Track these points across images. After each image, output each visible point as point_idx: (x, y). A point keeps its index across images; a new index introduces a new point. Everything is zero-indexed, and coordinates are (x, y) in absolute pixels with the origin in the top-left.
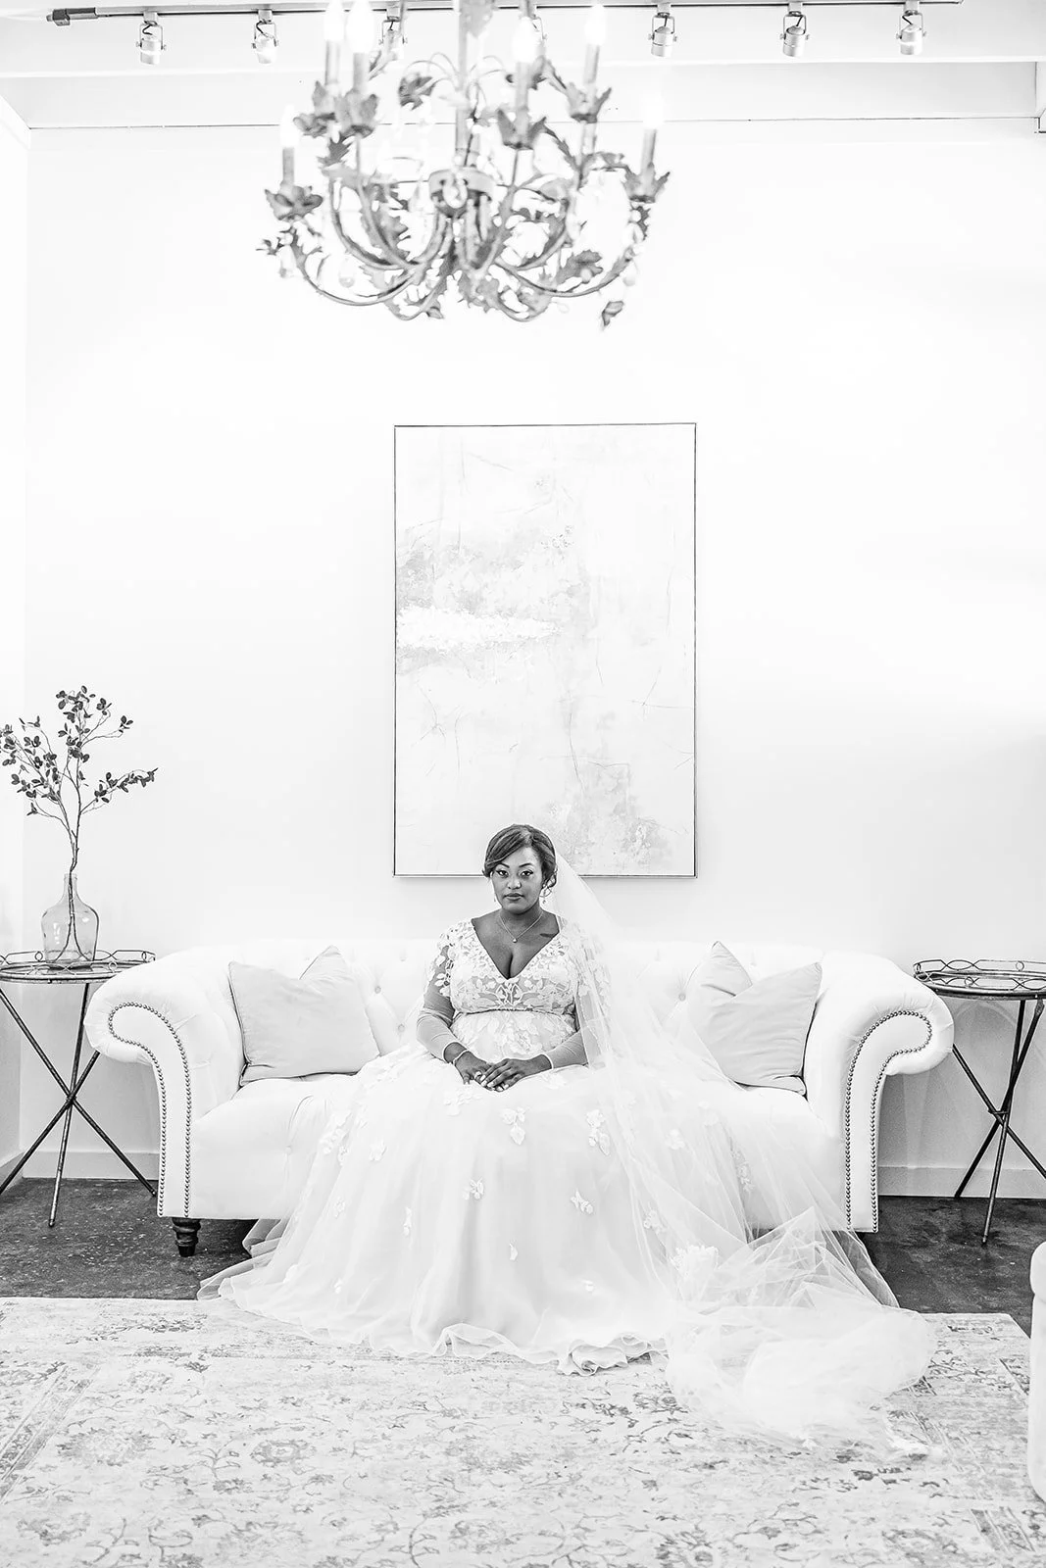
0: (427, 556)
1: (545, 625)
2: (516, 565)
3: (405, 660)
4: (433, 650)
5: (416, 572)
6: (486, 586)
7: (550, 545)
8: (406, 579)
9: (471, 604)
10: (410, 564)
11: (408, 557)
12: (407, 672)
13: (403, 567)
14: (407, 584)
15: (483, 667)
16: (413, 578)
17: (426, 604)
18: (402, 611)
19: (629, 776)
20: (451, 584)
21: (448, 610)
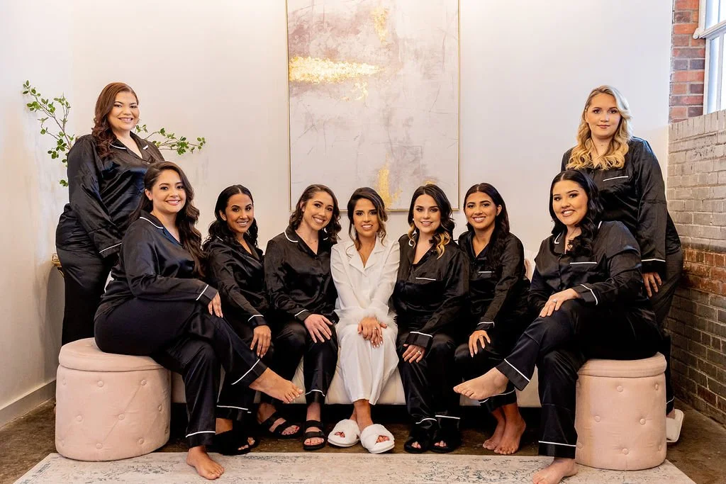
0: (306, 27)
1: (373, 67)
2: (357, 32)
3: (294, 89)
4: (310, 82)
5: (300, 37)
6: (340, 44)
7: (376, 20)
8: (294, 41)
9: (331, 55)
10: (296, 32)
11: (295, 28)
12: (296, 95)
13: (293, 34)
14: (294, 44)
15: (339, 92)
16: (298, 40)
17: (305, 56)
18: (292, 60)
19: (422, 153)
20: (320, 44)
21: (318, 59)
